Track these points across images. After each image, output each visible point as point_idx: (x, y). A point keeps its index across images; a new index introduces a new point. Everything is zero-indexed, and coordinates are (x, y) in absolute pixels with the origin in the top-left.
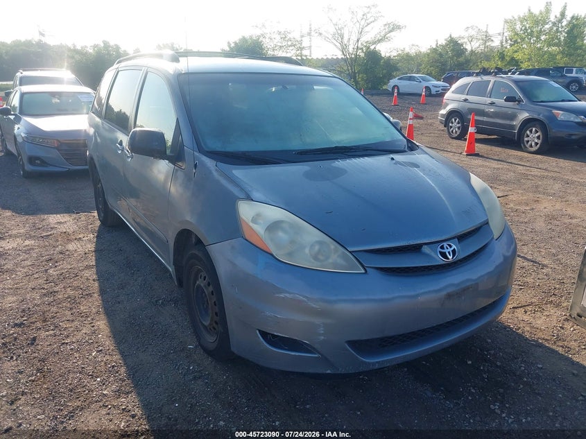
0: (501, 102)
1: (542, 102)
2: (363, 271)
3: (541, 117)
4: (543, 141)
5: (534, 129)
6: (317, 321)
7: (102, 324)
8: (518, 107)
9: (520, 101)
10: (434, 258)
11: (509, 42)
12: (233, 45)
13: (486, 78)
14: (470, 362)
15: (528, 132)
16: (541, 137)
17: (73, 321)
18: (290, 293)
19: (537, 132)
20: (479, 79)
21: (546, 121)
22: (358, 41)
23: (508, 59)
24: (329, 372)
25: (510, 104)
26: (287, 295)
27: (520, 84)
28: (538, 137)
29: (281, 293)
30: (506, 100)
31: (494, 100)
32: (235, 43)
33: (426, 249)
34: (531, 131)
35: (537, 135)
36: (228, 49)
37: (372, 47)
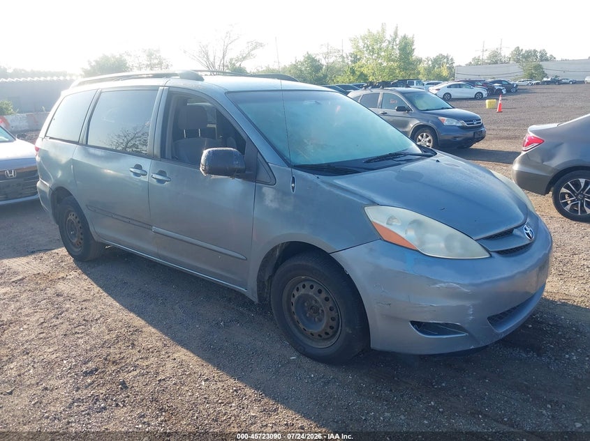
0: (393, 112)
1: (427, 110)
2: (488, 256)
3: (430, 124)
4: (433, 143)
5: (425, 134)
6: (467, 303)
7: (182, 354)
8: (408, 115)
9: (408, 110)
10: (523, 238)
11: (350, 58)
12: (94, 64)
13: (375, 91)
14: (530, 326)
15: (420, 137)
16: (432, 140)
17: (147, 358)
18: (444, 283)
19: (427, 136)
20: (368, 92)
21: (434, 127)
22: (223, 58)
23: (358, 73)
24: (472, 347)
25: (401, 113)
26: (442, 285)
27: (407, 95)
28: (429, 141)
29: (436, 284)
30: (397, 110)
31: (386, 110)
32: (96, 61)
33: (516, 232)
34: (422, 136)
35: (428, 139)
36: (89, 68)
37: (238, 65)
